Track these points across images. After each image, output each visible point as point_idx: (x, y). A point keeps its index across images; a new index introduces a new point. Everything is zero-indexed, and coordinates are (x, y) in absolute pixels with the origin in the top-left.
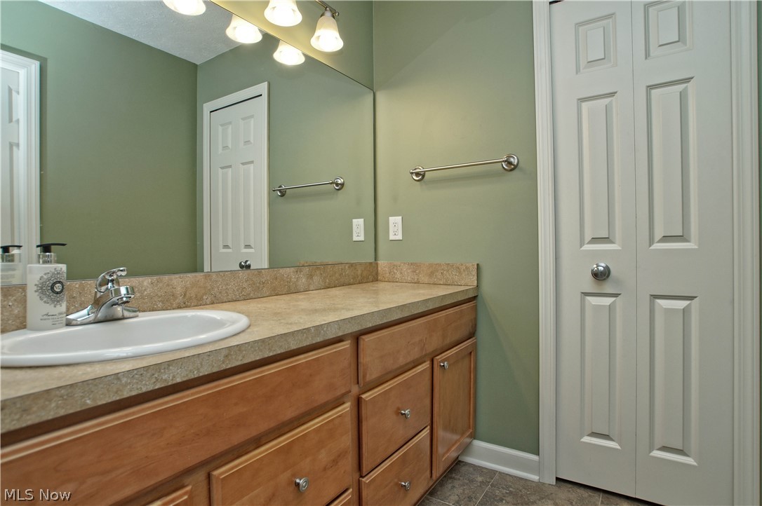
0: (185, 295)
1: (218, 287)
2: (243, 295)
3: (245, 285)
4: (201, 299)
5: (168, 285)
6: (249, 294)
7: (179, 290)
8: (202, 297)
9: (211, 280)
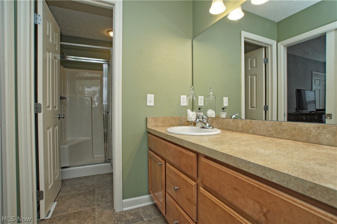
0: (242, 128)
1: (256, 127)
2: (269, 134)
3: (270, 129)
4: (248, 131)
5: (237, 123)
6: (273, 135)
7: (240, 125)
8: (248, 130)
9: (252, 123)
